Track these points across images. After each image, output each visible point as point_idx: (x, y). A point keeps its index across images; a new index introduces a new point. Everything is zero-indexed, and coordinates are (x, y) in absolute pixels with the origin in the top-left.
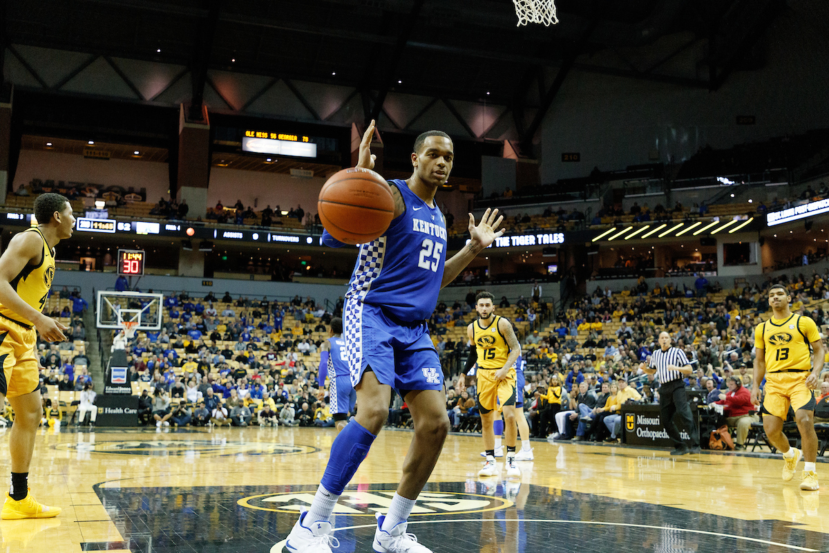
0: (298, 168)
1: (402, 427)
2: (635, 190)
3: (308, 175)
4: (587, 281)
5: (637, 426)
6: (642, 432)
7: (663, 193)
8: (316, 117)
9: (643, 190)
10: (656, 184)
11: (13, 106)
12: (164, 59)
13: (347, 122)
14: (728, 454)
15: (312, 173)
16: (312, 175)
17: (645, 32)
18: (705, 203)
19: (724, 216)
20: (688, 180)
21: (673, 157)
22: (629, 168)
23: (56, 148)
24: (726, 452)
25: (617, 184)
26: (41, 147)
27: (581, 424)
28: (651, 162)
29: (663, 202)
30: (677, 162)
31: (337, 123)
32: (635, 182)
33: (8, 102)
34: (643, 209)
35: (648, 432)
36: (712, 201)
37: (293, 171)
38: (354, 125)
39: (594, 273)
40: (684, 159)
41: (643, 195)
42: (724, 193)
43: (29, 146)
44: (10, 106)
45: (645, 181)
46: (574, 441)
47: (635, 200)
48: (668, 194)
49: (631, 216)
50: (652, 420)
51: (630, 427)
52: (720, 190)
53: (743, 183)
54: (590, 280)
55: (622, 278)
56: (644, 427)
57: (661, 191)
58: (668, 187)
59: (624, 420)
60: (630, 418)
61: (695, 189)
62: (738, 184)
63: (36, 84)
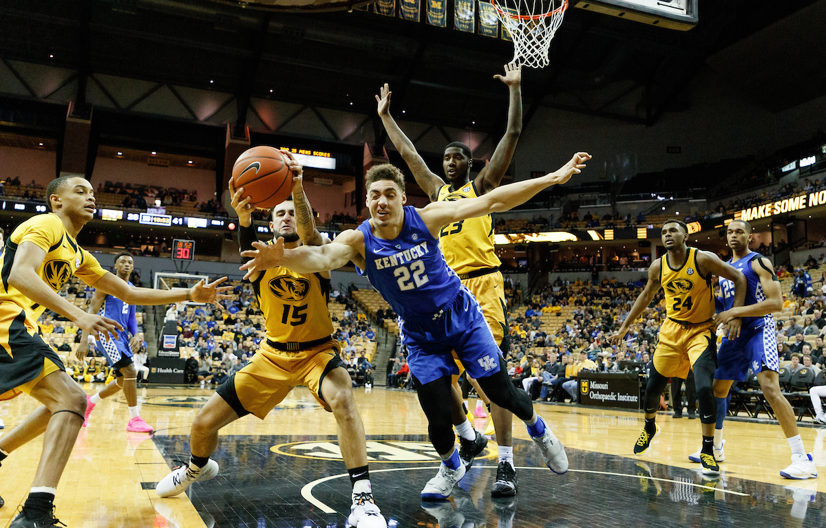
0: (320, 178)
1: (400, 388)
2: (588, 202)
3: (328, 183)
4: (549, 273)
5: (590, 390)
6: (594, 395)
7: (609, 205)
8: (337, 138)
9: (594, 202)
10: (604, 198)
11: (92, 122)
12: (216, 88)
13: (362, 142)
14: (662, 414)
15: (332, 181)
16: (331, 183)
17: (597, 80)
18: (642, 214)
19: (657, 224)
20: (629, 195)
21: (617, 177)
22: (583, 184)
23: (126, 157)
24: (661, 412)
25: (575, 197)
26: (113, 155)
27: (544, 388)
28: (601, 180)
29: (610, 212)
30: (620, 181)
31: (353, 143)
32: (588, 196)
33: (88, 119)
34: (594, 217)
35: (598, 395)
36: (648, 212)
37: (316, 180)
38: (366, 145)
39: (555, 267)
40: (626, 179)
41: (594, 206)
42: (657, 206)
43: (104, 155)
44: (89, 122)
45: (596, 195)
46: (539, 402)
47: (587, 210)
48: (614, 206)
49: (584, 222)
50: (602, 385)
51: (585, 391)
52: (654, 204)
53: (672, 198)
54: (552, 272)
55: (577, 271)
56: (595, 391)
57: (608, 203)
58: (613, 201)
59: (579, 384)
60: (584, 384)
61: (634, 203)
62: (668, 200)
63: (112, 106)
